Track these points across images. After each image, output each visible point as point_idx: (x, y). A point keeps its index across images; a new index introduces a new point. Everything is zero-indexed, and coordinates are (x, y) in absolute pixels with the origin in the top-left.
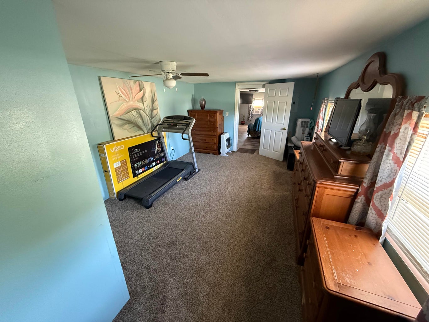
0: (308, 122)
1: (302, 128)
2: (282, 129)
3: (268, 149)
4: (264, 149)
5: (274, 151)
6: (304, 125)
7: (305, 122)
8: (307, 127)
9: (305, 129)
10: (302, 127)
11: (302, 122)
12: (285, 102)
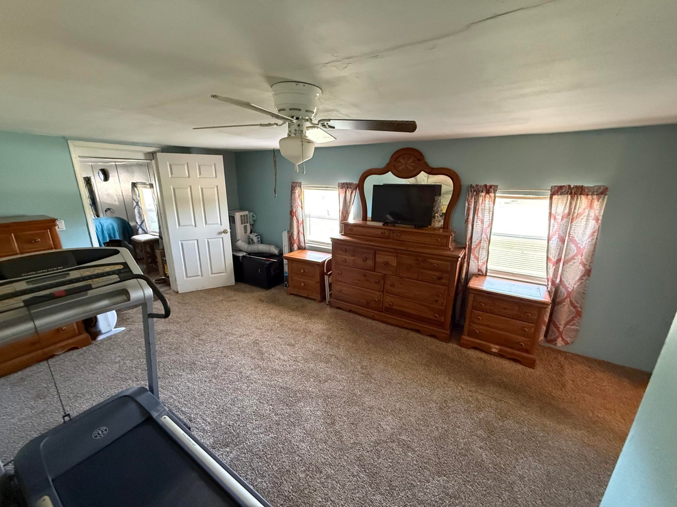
0: (247, 215)
1: (244, 225)
2: (220, 233)
3: (199, 276)
4: (188, 279)
5: (212, 274)
6: (244, 220)
7: (244, 215)
8: (247, 223)
9: (246, 226)
10: (242, 224)
11: (241, 216)
12: (214, 188)
